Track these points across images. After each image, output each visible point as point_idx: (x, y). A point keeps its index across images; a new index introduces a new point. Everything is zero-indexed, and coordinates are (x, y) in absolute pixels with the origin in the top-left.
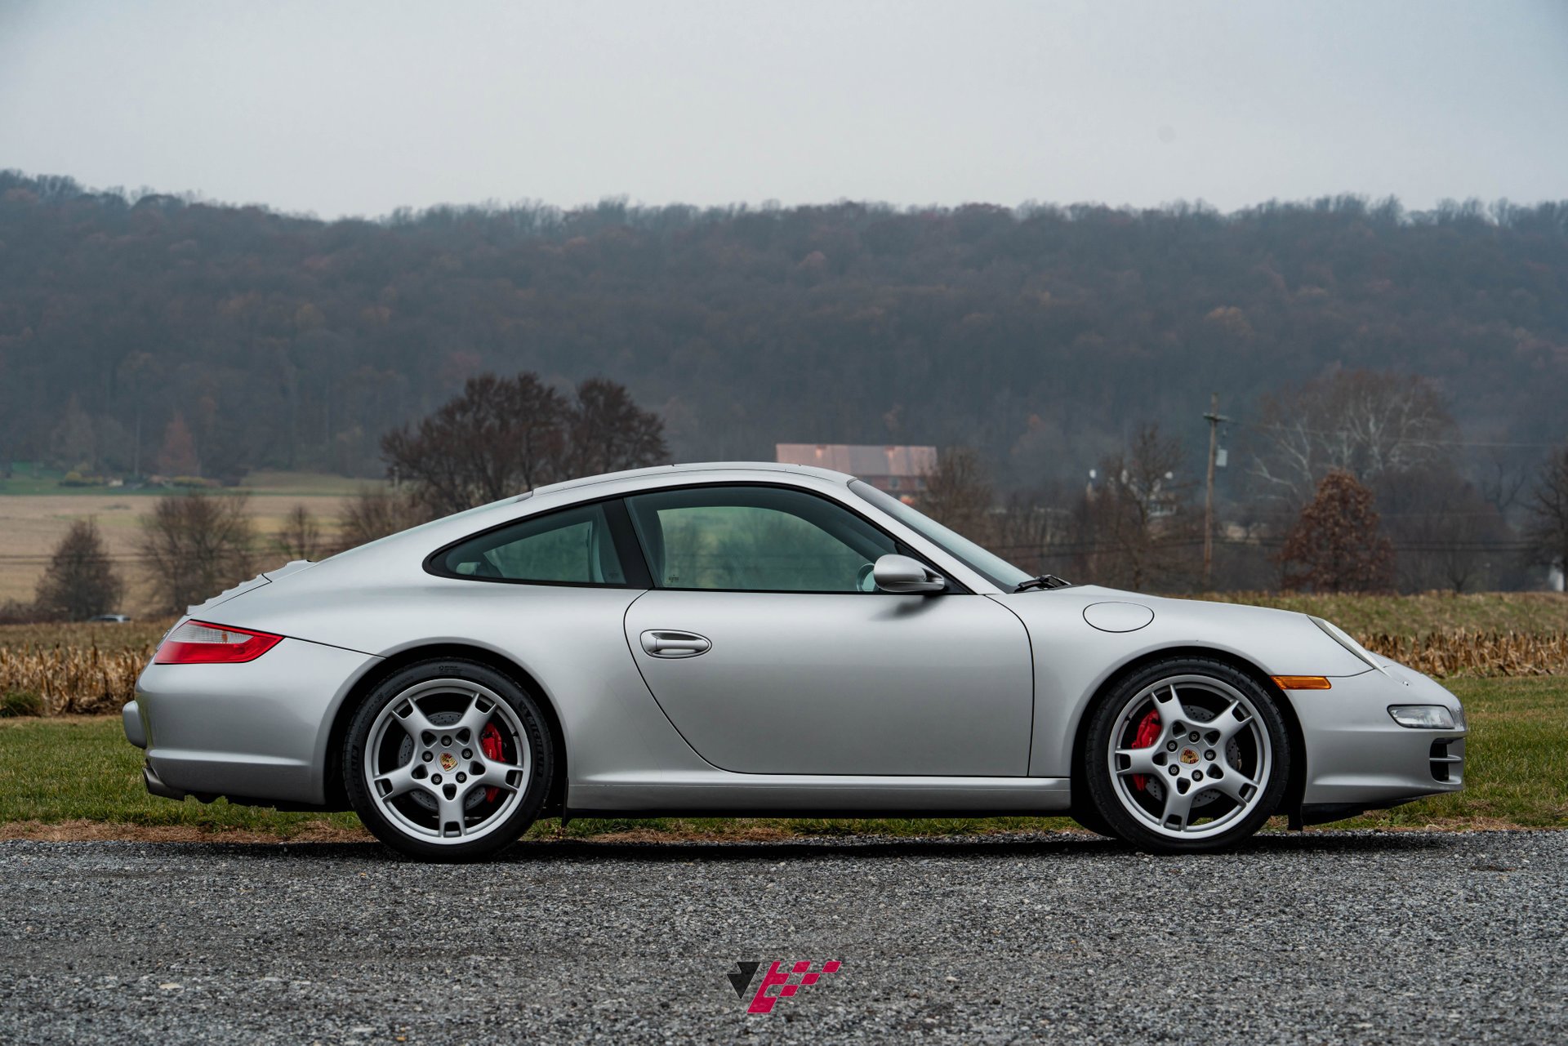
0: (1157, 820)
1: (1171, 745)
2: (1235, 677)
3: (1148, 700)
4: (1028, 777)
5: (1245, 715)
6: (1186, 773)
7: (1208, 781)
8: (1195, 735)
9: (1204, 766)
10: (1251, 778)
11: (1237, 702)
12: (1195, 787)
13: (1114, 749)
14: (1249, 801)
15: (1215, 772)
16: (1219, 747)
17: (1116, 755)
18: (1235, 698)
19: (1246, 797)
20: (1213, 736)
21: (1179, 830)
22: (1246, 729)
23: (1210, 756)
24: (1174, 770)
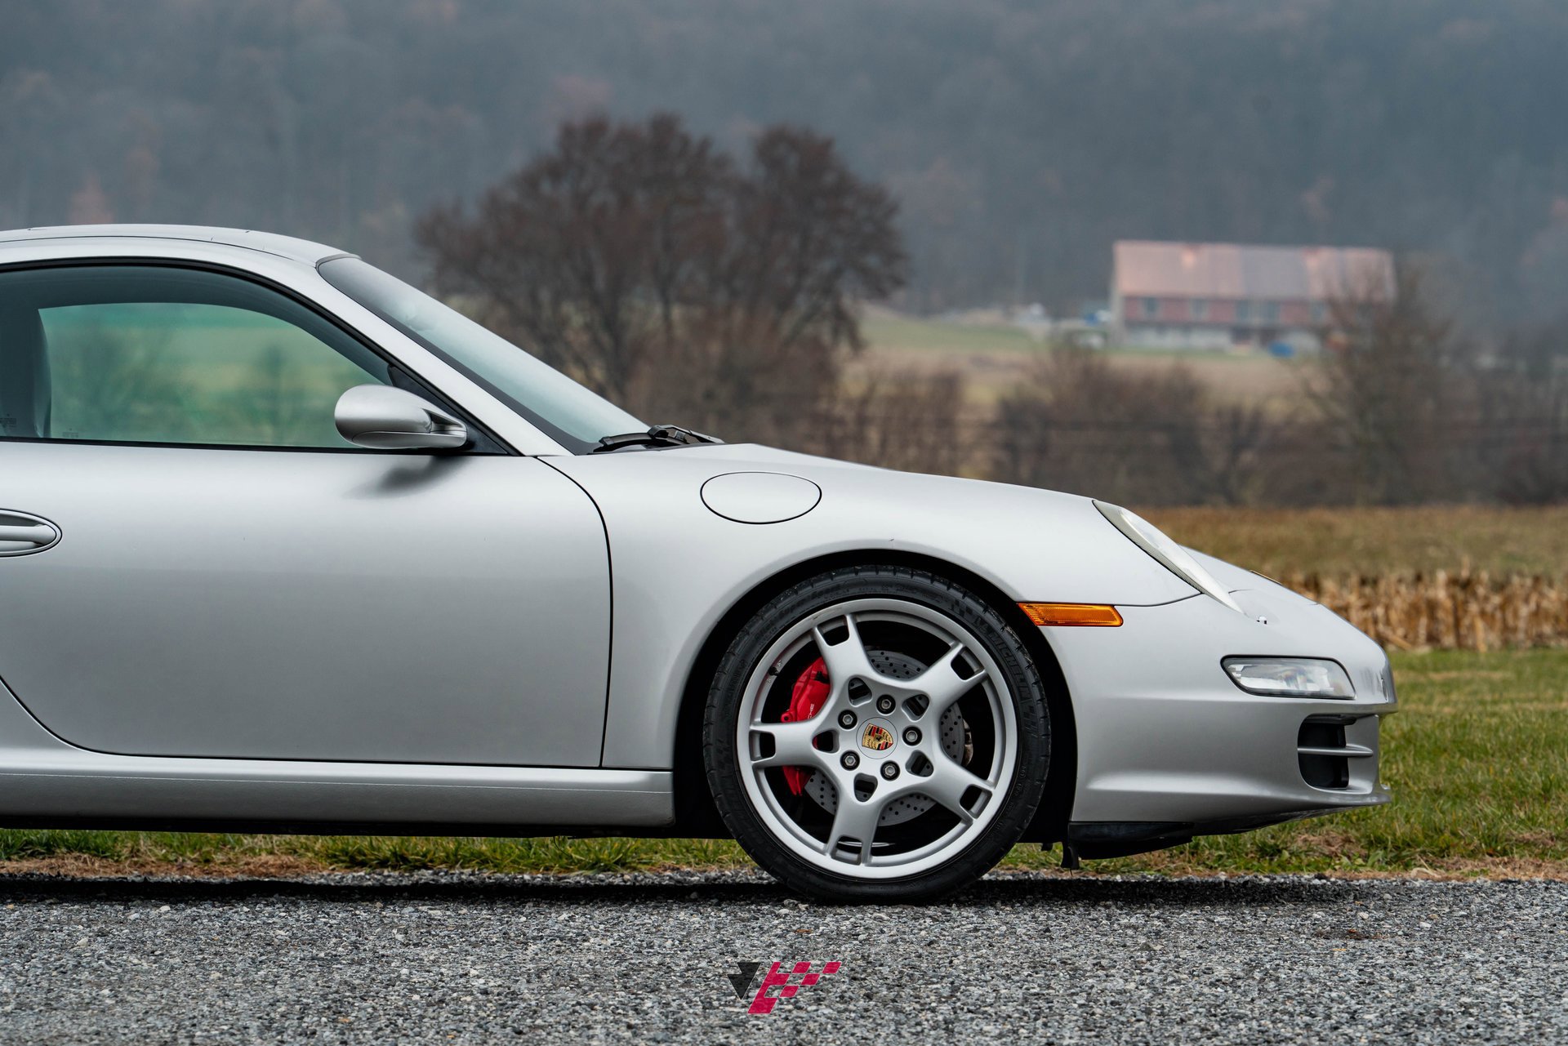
0: (820, 845)
1: (847, 718)
2: (957, 602)
3: (808, 640)
4: (600, 768)
5: (975, 669)
6: (870, 765)
7: (907, 780)
8: (887, 702)
9: (901, 754)
10: (984, 776)
11: (960, 646)
12: (884, 789)
13: (747, 723)
14: (977, 815)
15: (920, 765)
16: (928, 724)
17: (752, 734)
18: (957, 640)
19: (974, 809)
20: (917, 704)
21: (857, 863)
22: (977, 691)
23: (912, 738)
24: (850, 760)
